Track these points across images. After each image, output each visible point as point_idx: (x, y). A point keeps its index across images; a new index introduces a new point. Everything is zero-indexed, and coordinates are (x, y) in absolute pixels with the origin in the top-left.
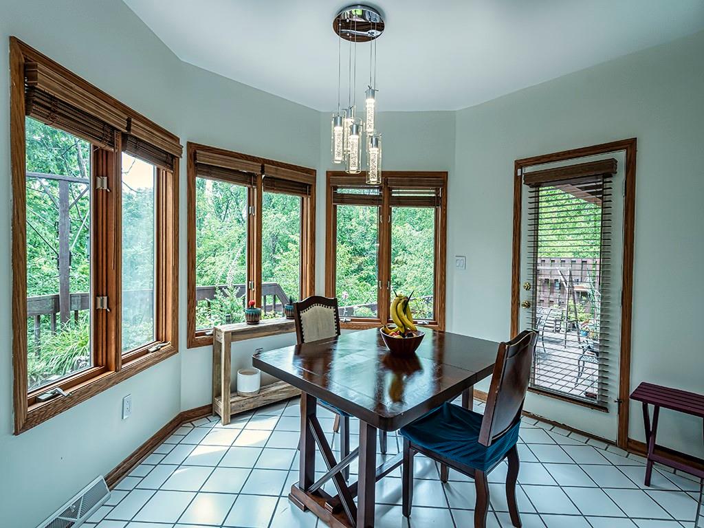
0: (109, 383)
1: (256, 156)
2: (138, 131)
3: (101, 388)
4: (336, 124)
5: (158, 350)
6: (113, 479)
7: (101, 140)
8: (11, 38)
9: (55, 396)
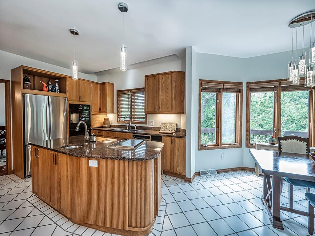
0: (218, 148)
1: (276, 79)
2: (227, 86)
3: (215, 148)
4: (290, 66)
5: (234, 145)
6: (219, 172)
7: (216, 92)
8: (200, 80)
9: (206, 146)
